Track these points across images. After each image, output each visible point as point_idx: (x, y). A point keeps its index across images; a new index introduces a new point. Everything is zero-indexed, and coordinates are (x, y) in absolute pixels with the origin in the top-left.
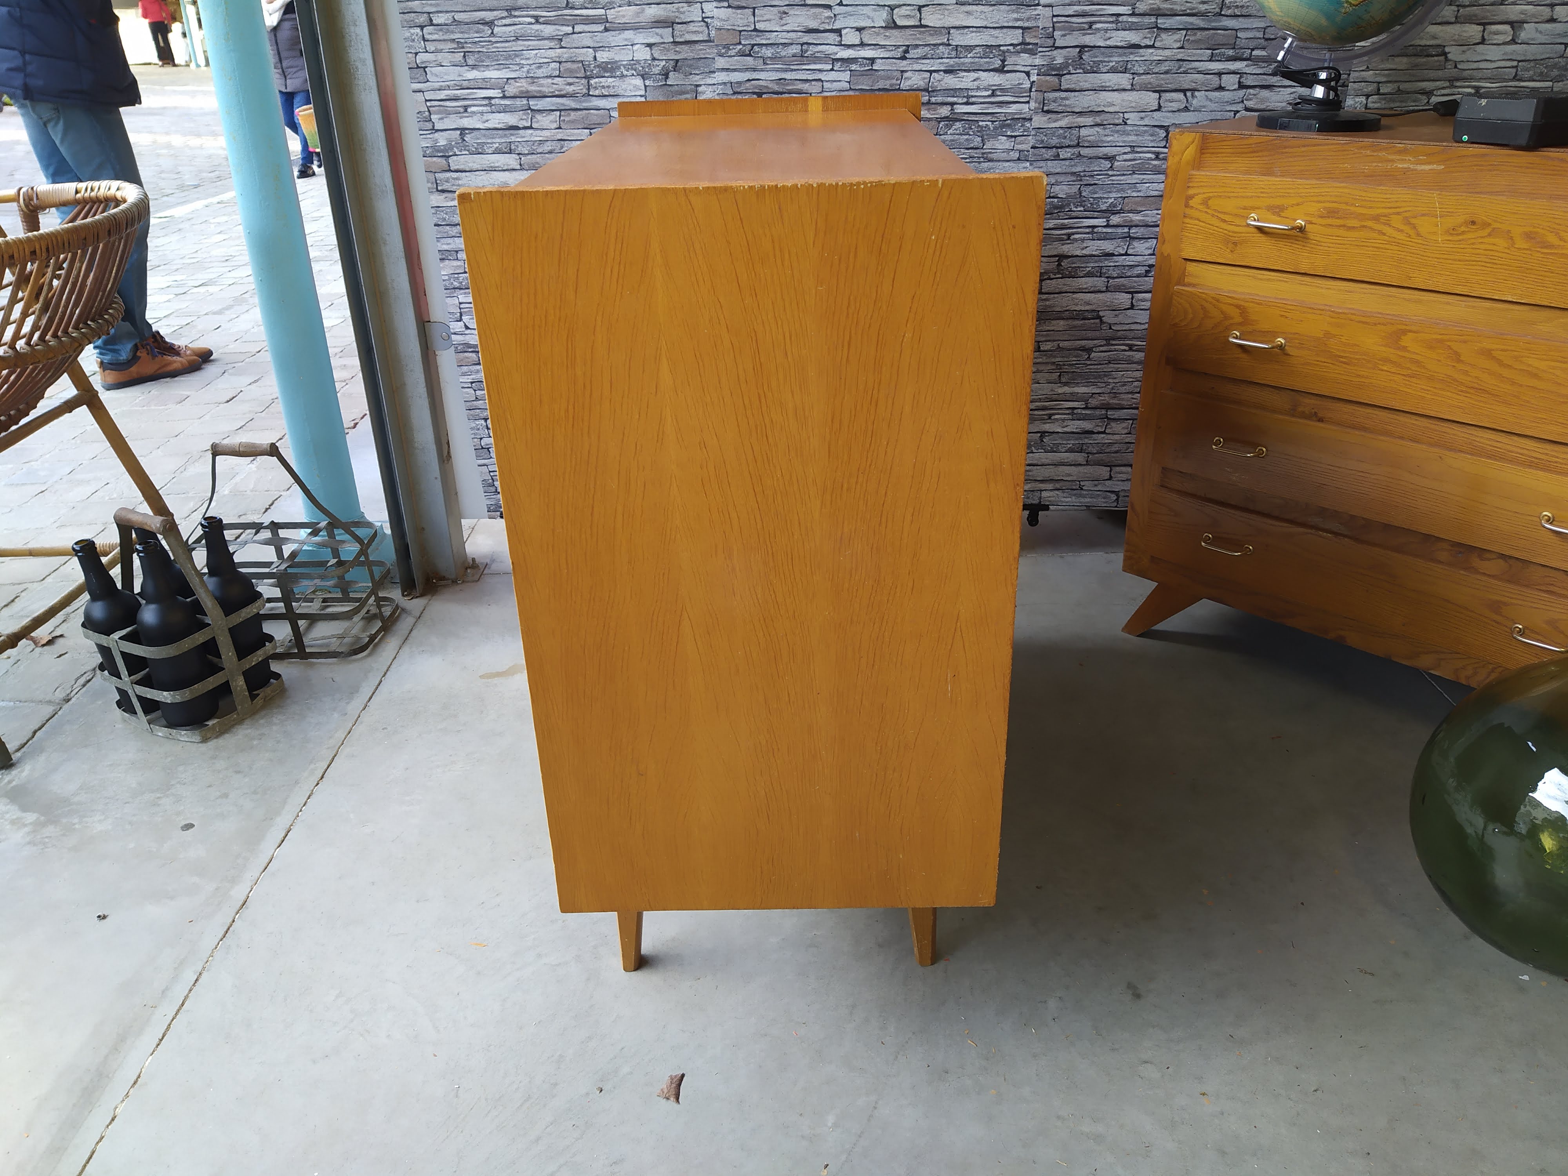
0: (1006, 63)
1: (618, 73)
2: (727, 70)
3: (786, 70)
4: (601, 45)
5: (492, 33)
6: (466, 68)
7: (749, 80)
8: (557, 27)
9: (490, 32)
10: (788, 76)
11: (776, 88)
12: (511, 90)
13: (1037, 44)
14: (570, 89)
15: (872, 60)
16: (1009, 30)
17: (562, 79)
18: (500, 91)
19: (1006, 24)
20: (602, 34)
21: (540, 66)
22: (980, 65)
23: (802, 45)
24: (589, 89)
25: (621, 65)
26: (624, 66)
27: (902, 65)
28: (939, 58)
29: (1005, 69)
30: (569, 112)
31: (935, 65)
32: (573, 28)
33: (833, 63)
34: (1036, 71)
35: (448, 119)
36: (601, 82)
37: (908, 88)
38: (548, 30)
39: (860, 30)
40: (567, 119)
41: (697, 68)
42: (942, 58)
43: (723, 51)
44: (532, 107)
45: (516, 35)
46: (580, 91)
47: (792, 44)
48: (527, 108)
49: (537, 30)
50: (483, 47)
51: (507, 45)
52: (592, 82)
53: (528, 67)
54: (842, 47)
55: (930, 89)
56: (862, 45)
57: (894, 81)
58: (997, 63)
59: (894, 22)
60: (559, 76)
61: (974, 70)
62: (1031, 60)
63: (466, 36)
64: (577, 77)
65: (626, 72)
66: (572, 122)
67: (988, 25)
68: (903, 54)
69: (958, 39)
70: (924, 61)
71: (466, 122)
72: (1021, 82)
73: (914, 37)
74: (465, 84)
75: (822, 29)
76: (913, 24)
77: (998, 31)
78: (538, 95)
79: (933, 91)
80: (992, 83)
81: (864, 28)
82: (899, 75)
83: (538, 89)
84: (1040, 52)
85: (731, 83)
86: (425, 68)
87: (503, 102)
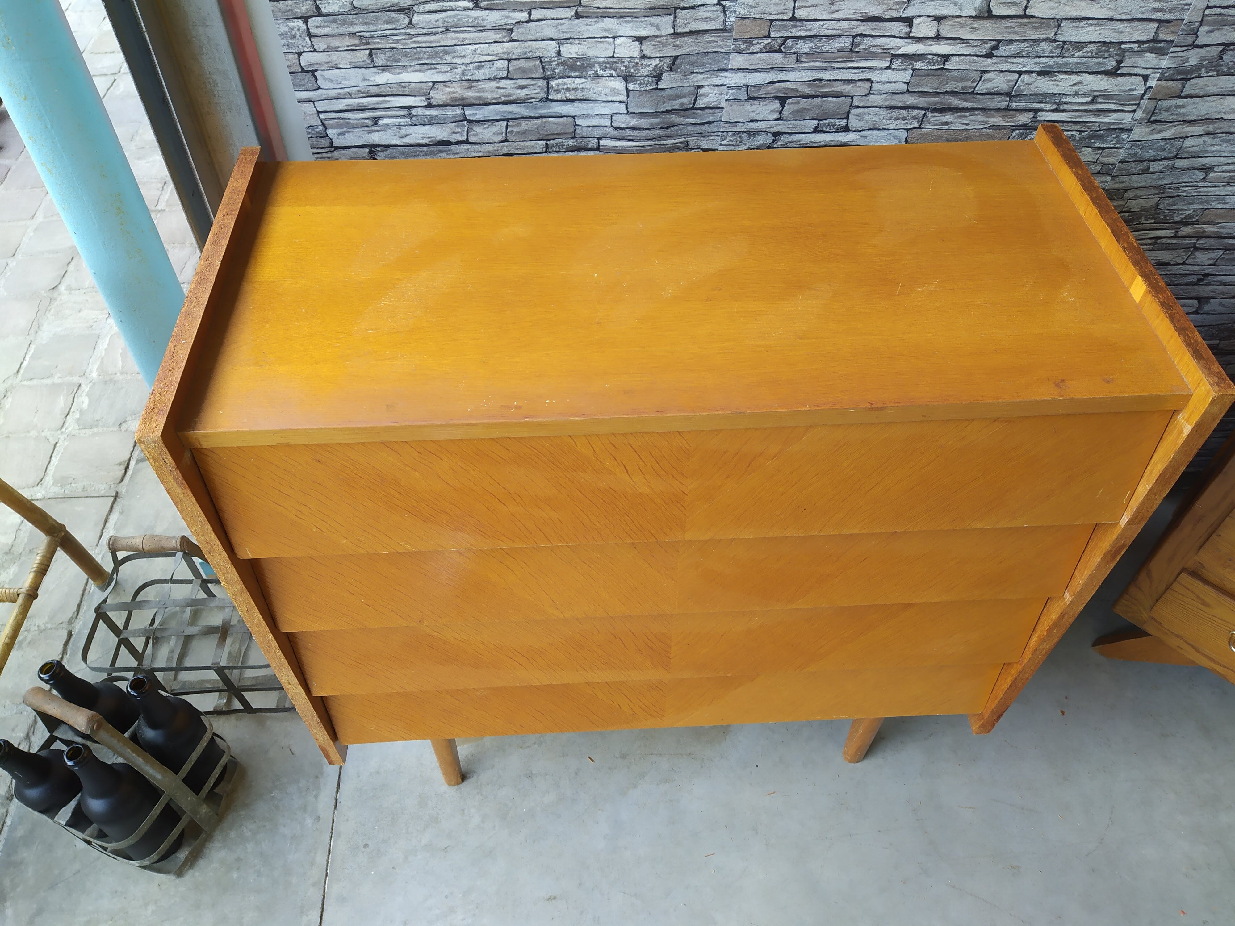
0: (1122, 65)
1: (590, 73)
2: (745, 70)
3: (825, 69)
4: (569, 36)
5: (411, 22)
6: (374, 70)
7: (772, 82)
8: (506, 13)
9: (407, 21)
10: (826, 75)
11: (807, 91)
12: (439, 96)
13: (1173, 41)
14: (522, 93)
15: (946, 58)
16: (1140, 23)
17: (511, 82)
18: (423, 98)
19: (1140, 16)
20: (570, 22)
21: (480, 65)
22: (1088, 67)
23: (854, 37)
24: (548, 93)
25: (596, 62)
26: (600, 64)
27: (984, 64)
28: (1036, 57)
29: (1119, 72)
30: (520, 121)
31: (1030, 65)
32: (530, 14)
33: (892, 59)
34: (1158, 75)
35: (351, 134)
36: (565, 84)
37: (984, 91)
38: (493, 17)
39: (939, 19)
40: (515, 130)
41: (702, 65)
42: (1040, 57)
43: (743, 46)
44: (468, 118)
45: (445, 25)
46: (536, 96)
47: (840, 36)
48: (461, 118)
49: (477, 18)
50: (397, 42)
51: (432, 38)
52: (553, 83)
53: (463, 67)
54: (909, 41)
55: (1013, 94)
56: (938, 38)
57: (969, 84)
58: (1111, 64)
59: (989, 10)
60: (506, 78)
61: (1077, 73)
62: (1156, 61)
63: (373, 28)
64: (533, 78)
65: (602, 72)
66: (523, 133)
67: (1115, 17)
68: (989, 51)
69: (1069, 33)
70: (1015, 60)
71: (377, 138)
72: (1133, 87)
73: (1010, 30)
74: (373, 90)
75: (886, 17)
76: (1014, 13)
77: (1125, 24)
78: (478, 102)
79: (1016, 96)
80: (1096, 89)
81: (945, 18)
82: (977, 76)
83: (478, 94)
84: (1171, 52)
85: (748, 86)
86: (313, 72)
87: (428, 112)
